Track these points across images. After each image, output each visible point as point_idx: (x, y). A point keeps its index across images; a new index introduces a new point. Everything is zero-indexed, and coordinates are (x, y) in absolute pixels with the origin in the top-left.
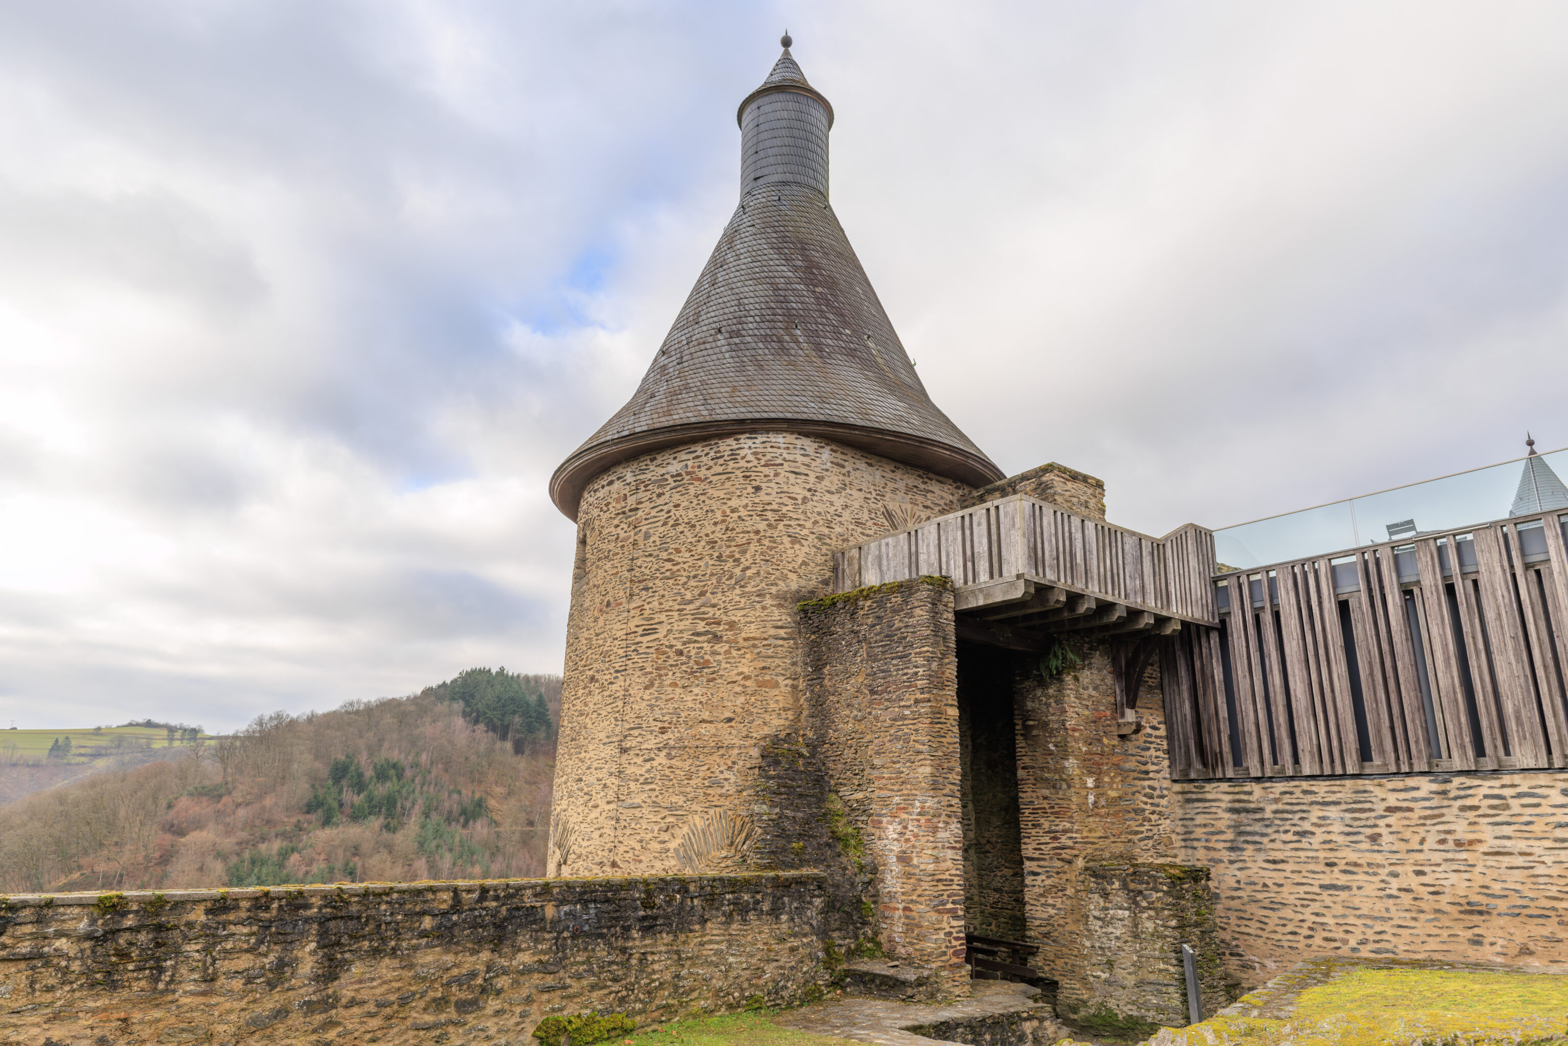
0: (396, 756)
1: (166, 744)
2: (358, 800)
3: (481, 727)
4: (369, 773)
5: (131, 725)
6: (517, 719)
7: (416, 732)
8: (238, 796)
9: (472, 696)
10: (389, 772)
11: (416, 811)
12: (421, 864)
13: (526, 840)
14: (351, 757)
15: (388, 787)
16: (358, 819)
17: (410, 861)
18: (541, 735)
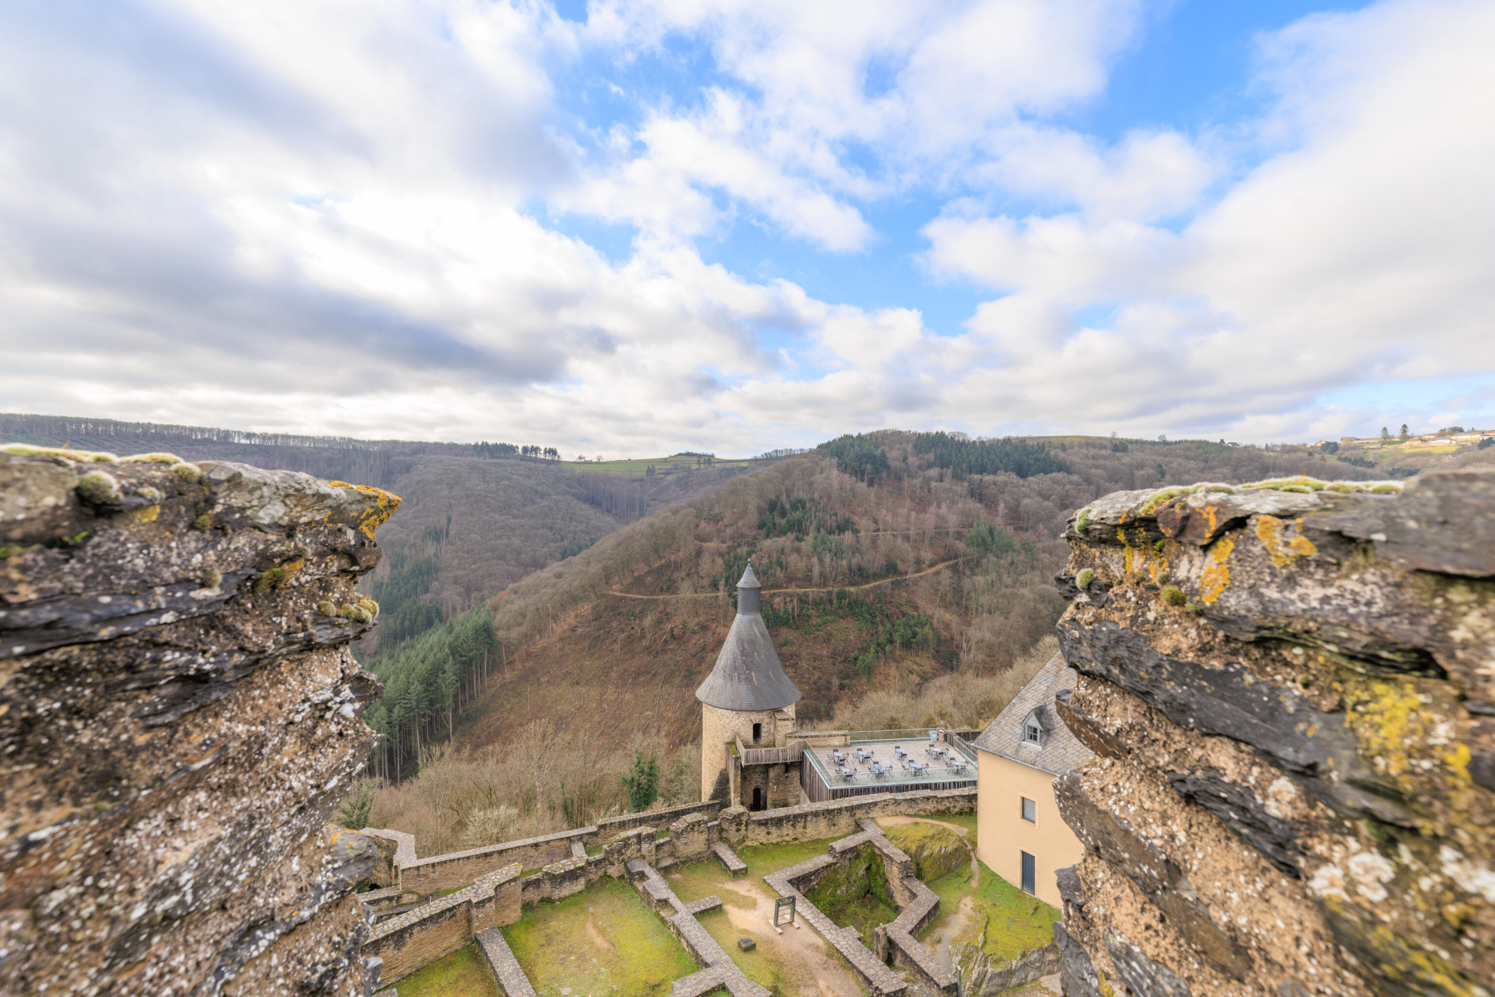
0: (802, 495)
1: (698, 465)
2: (783, 524)
3: (848, 473)
4: (788, 506)
6: (869, 467)
7: (812, 479)
9: (842, 453)
10: (798, 505)
11: (812, 527)
12: (815, 560)
13: (874, 541)
14: (778, 497)
15: (798, 514)
16: (783, 533)
17: (809, 558)
18: (884, 474)
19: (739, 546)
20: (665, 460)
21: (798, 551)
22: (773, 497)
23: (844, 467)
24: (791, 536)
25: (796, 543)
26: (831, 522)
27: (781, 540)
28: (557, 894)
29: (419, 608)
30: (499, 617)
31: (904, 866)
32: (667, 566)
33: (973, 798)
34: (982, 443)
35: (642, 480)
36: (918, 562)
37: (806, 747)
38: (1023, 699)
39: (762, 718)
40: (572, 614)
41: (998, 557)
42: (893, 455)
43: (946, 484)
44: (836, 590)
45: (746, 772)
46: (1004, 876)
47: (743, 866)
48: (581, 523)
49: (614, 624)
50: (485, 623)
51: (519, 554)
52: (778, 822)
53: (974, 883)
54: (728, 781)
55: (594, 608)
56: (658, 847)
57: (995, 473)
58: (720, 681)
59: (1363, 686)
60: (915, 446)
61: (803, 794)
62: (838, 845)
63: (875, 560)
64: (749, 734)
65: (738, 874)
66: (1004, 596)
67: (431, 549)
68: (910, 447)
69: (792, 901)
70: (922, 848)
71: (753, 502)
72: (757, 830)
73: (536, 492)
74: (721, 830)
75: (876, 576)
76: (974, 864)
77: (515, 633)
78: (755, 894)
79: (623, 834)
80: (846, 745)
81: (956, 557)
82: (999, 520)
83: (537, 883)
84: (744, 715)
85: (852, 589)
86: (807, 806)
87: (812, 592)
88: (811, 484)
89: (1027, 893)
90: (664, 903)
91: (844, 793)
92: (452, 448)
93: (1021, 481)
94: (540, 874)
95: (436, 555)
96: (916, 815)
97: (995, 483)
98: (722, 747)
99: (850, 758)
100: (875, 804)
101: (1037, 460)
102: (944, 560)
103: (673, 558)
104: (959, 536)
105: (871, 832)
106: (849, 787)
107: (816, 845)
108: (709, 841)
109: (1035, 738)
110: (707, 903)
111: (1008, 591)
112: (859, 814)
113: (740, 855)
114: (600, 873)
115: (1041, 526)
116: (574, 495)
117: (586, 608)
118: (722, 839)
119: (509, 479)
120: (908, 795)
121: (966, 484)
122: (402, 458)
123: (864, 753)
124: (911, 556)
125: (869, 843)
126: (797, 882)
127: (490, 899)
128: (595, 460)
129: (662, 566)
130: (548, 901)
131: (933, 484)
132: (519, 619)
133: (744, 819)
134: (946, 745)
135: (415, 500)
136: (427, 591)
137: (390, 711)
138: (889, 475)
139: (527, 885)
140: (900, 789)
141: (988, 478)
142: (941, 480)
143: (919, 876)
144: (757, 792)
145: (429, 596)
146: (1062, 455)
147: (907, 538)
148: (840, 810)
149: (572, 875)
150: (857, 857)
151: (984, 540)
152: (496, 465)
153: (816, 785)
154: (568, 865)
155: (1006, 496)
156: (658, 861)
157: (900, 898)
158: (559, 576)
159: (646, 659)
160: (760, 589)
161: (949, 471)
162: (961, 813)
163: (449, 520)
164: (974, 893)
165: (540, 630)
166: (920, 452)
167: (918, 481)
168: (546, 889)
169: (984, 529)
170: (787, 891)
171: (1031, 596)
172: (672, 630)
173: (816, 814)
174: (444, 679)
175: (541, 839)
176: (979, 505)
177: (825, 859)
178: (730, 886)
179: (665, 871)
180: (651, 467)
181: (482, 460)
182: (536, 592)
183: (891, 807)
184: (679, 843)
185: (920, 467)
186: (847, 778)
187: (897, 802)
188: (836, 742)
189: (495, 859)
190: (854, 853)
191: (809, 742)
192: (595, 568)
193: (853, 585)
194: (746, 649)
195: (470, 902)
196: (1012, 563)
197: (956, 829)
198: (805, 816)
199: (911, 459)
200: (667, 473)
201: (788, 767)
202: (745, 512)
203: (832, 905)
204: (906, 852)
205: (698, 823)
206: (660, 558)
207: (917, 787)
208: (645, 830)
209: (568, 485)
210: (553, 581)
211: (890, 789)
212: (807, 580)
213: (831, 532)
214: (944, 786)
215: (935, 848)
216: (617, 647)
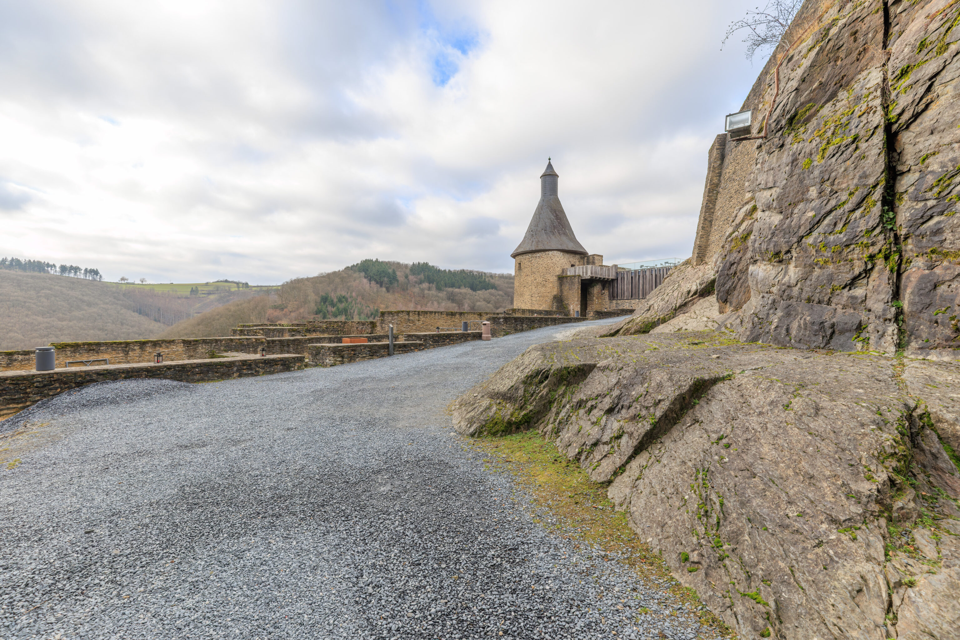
0: (344, 293)
1: (236, 289)
2: (334, 310)
3: (373, 282)
4: (335, 300)
5: (218, 282)
6: (386, 279)
7: (349, 284)
8: (290, 308)
9: (367, 270)
10: (342, 299)
14: (327, 294)
15: (343, 305)
20: (207, 284)
22: (324, 294)
23: (369, 279)
34: (449, 272)
35: (186, 298)
39: (575, 261)
42: (399, 274)
43: (433, 292)
48: (132, 326)
54: (562, 300)
57: (459, 288)
60: (411, 270)
68: (408, 271)
71: (312, 297)
88: (349, 288)
93: (474, 293)
97: (461, 293)
98: (554, 279)
101: (480, 282)
116: (122, 306)
119: (50, 289)
121: (445, 293)
128: (138, 282)
131: (426, 291)
141: (457, 290)
152: (31, 277)
155: (468, 301)
166: (415, 274)
167: (416, 290)
180: (194, 289)
194: (559, 216)
199: (410, 278)
201: (604, 286)
202: (305, 302)
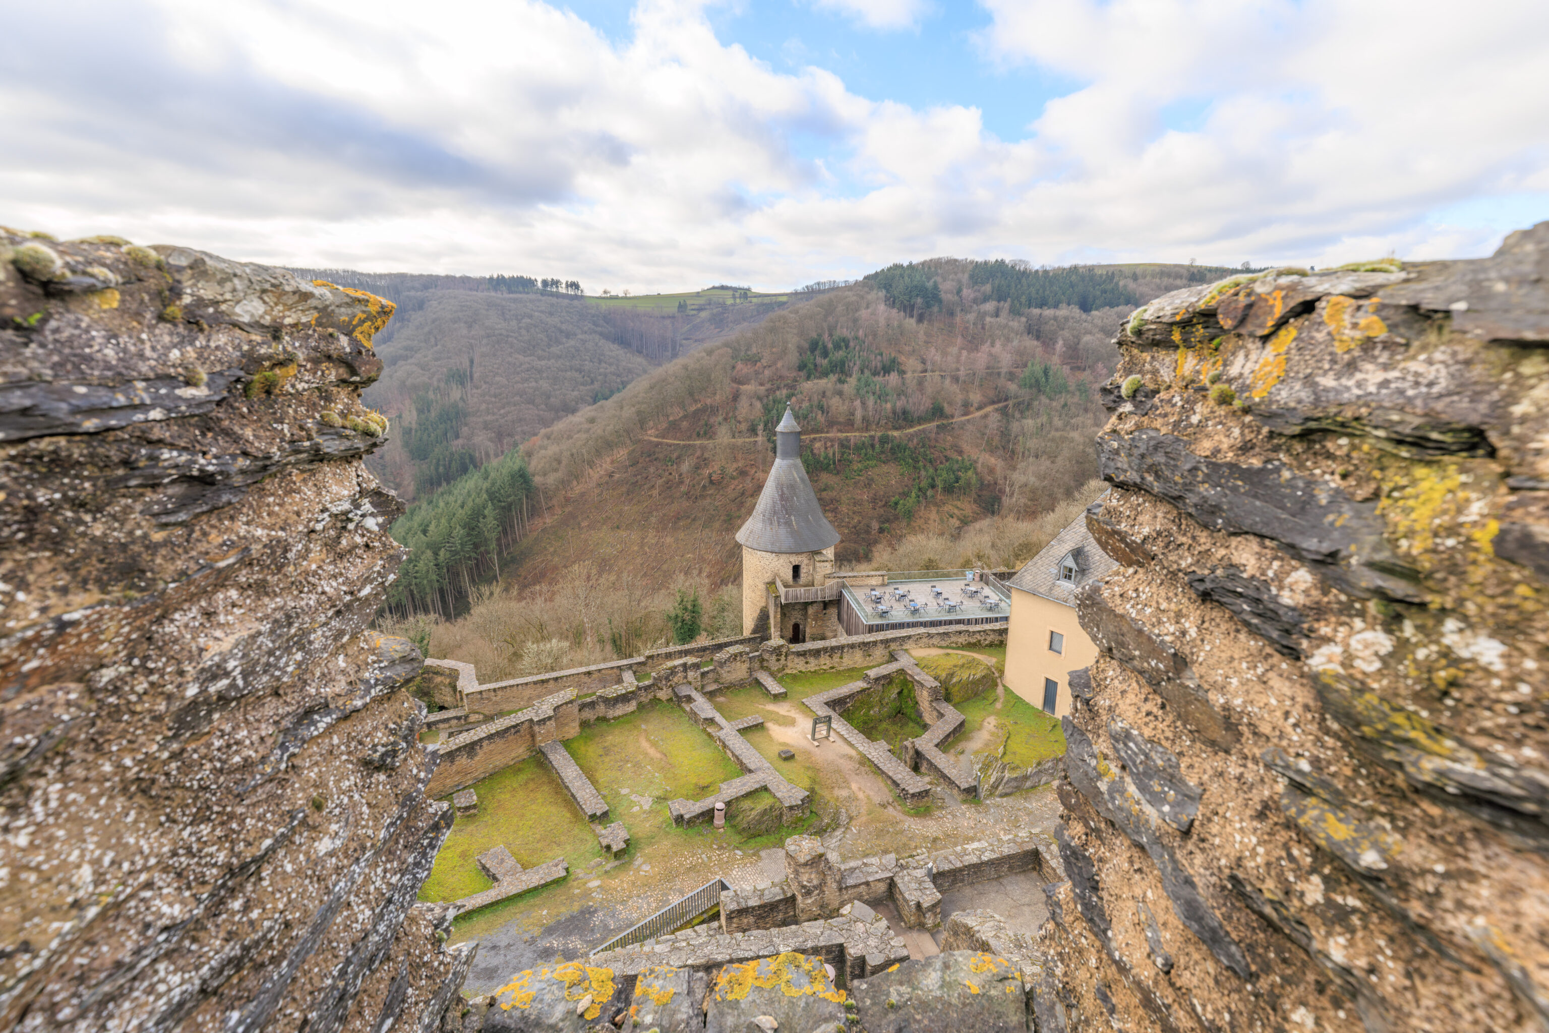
0: (846, 333)
1: (733, 300)
2: (825, 362)
3: (896, 309)
4: (830, 346)
6: (919, 300)
8: (764, 362)
9: (891, 285)
10: (842, 344)
11: (856, 368)
12: (858, 403)
13: (920, 383)
14: (820, 335)
15: (841, 354)
16: (825, 374)
17: (852, 401)
18: (935, 309)
19: (779, 388)
20: (698, 295)
21: (840, 393)
22: (814, 335)
23: (891, 302)
24: (833, 378)
25: (839, 386)
26: (876, 362)
27: (823, 382)
28: (611, 714)
29: (452, 454)
30: (534, 463)
31: (934, 691)
32: (704, 410)
33: (1005, 631)
34: (1046, 272)
35: (673, 317)
36: (966, 405)
37: (844, 586)
38: (1061, 541)
39: (802, 560)
40: (608, 460)
41: (1051, 399)
42: (946, 287)
43: (1002, 320)
44: (879, 434)
45: (785, 609)
46: (1027, 699)
47: (782, 690)
48: (611, 364)
49: (652, 470)
50: (520, 469)
51: (548, 397)
52: (817, 653)
53: (998, 705)
54: (768, 617)
55: (629, 454)
56: (703, 675)
57: (1056, 306)
58: (760, 525)
59: (1404, 472)
60: (972, 277)
61: (840, 629)
62: (873, 673)
63: (920, 403)
64: (788, 574)
65: (777, 698)
66: (1053, 440)
67: (456, 394)
68: (965, 278)
69: (829, 719)
70: (952, 675)
71: (793, 341)
72: (796, 660)
73: (561, 331)
74: (762, 660)
75: (921, 420)
76: (1000, 689)
77: (551, 479)
78: (794, 714)
79: (670, 664)
80: (883, 585)
81: (1006, 400)
82: (1056, 359)
83: (592, 705)
84: (784, 556)
85: (896, 433)
86: (844, 639)
87: (854, 436)
88: (855, 321)
89: (1048, 713)
90: (711, 721)
91: (880, 628)
92: (465, 281)
93: (1084, 316)
94: (594, 698)
95: (462, 398)
96: (947, 647)
97: (1055, 318)
98: (762, 587)
99: (887, 597)
100: (909, 637)
101: (1104, 292)
102: (993, 403)
103: (709, 401)
104: (1011, 377)
105: (904, 662)
106: (884, 622)
107: (852, 673)
108: (751, 670)
109: (1070, 578)
110: (750, 721)
111: (1058, 434)
112: (893, 646)
113: (780, 681)
114: (650, 696)
115: (1100, 365)
116: (601, 334)
117: (621, 454)
118: (762, 667)
119: (531, 317)
120: (941, 629)
121: (1024, 319)
122: (412, 293)
123: (901, 592)
124: (959, 398)
125: (902, 671)
126: (833, 704)
127: (550, 718)
128: (621, 295)
129: (698, 410)
130: (603, 719)
131: (988, 319)
132: (555, 464)
133: (784, 650)
134: (982, 584)
135: (433, 340)
136: (457, 437)
137: (436, 554)
138: (940, 311)
139: (582, 707)
140: (933, 624)
141: (1048, 312)
142: (997, 315)
143: (948, 699)
144: (796, 627)
145: (460, 442)
146: (1132, 285)
147: (956, 379)
148: (875, 643)
149: (624, 698)
150: (890, 682)
151: (1037, 381)
152: (515, 301)
153: (853, 621)
154: (619, 690)
155: (1066, 333)
156: (703, 687)
157: (928, 718)
158: (592, 421)
159: (686, 504)
160: (800, 433)
161: (1006, 305)
162: (991, 645)
163: (472, 362)
164: (997, 713)
165: (576, 476)
166: (976, 283)
167: (971, 317)
168: (601, 710)
169: (1038, 369)
170: (823, 712)
171: (1081, 440)
172: (710, 475)
173: (852, 646)
174: (485, 525)
175: (593, 668)
176: (1035, 343)
177: (860, 685)
178: (771, 707)
179: (711, 695)
180: (682, 303)
181: (499, 295)
182: (570, 437)
183: (925, 640)
184: (723, 672)
185: (975, 301)
186: (884, 614)
187: (930, 636)
188: (874, 582)
189: (551, 684)
190: (888, 680)
191: (847, 582)
192: (629, 412)
193: (897, 429)
194: (786, 494)
195: (531, 720)
196: (1065, 405)
197: (986, 659)
198: (841, 648)
199: (965, 292)
200: (700, 309)
201: (826, 605)
202: (785, 351)
203: (865, 723)
204: (936, 678)
205: (741, 654)
206: (696, 401)
207: (950, 622)
208: (690, 660)
209: (595, 324)
210: (586, 426)
211: (924, 624)
212: (849, 424)
213: (875, 373)
214: (977, 621)
215: (964, 675)
216: (655, 492)
